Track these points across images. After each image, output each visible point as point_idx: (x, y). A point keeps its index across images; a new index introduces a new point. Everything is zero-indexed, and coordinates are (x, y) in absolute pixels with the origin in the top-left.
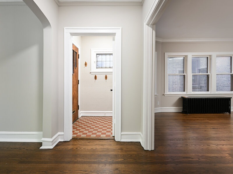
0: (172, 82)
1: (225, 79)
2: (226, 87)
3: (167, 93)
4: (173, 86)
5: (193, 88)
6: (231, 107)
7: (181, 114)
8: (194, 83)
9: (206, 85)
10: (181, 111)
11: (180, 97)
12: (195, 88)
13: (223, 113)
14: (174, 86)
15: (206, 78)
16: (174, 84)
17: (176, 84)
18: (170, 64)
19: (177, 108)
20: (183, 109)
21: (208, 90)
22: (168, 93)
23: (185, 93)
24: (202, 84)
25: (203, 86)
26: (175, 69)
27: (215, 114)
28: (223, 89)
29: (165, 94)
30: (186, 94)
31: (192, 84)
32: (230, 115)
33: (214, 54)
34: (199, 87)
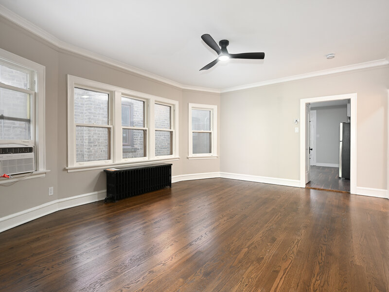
0: (87, 141)
1: (162, 137)
2: (164, 148)
3: (74, 164)
4: (89, 149)
5: (123, 152)
6: (172, 177)
7: (104, 205)
8: (126, 144)
9: (142, 146)
10: (104, 199)
11: (102, 170)
12: (127, 152)
13: (163, 188)
14: (91, 149)
15: (141, 135)
16: (92, 144)
17: (96, 145)
18: (84, 105)
19: (96, 193)
20: (108, 192)
21: (145, 155)
22: (76, 165)
23: (110, 162)
24: (137, 144)
25: (138, 148)
26: (94, 116)
27: (155, 192)
28: (161, 152)
29: (69, 166)
30: (112, 163)
31: (123, 145)
32: (170, 189)
33: (153, 99)
34: (133, 150)
